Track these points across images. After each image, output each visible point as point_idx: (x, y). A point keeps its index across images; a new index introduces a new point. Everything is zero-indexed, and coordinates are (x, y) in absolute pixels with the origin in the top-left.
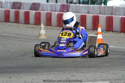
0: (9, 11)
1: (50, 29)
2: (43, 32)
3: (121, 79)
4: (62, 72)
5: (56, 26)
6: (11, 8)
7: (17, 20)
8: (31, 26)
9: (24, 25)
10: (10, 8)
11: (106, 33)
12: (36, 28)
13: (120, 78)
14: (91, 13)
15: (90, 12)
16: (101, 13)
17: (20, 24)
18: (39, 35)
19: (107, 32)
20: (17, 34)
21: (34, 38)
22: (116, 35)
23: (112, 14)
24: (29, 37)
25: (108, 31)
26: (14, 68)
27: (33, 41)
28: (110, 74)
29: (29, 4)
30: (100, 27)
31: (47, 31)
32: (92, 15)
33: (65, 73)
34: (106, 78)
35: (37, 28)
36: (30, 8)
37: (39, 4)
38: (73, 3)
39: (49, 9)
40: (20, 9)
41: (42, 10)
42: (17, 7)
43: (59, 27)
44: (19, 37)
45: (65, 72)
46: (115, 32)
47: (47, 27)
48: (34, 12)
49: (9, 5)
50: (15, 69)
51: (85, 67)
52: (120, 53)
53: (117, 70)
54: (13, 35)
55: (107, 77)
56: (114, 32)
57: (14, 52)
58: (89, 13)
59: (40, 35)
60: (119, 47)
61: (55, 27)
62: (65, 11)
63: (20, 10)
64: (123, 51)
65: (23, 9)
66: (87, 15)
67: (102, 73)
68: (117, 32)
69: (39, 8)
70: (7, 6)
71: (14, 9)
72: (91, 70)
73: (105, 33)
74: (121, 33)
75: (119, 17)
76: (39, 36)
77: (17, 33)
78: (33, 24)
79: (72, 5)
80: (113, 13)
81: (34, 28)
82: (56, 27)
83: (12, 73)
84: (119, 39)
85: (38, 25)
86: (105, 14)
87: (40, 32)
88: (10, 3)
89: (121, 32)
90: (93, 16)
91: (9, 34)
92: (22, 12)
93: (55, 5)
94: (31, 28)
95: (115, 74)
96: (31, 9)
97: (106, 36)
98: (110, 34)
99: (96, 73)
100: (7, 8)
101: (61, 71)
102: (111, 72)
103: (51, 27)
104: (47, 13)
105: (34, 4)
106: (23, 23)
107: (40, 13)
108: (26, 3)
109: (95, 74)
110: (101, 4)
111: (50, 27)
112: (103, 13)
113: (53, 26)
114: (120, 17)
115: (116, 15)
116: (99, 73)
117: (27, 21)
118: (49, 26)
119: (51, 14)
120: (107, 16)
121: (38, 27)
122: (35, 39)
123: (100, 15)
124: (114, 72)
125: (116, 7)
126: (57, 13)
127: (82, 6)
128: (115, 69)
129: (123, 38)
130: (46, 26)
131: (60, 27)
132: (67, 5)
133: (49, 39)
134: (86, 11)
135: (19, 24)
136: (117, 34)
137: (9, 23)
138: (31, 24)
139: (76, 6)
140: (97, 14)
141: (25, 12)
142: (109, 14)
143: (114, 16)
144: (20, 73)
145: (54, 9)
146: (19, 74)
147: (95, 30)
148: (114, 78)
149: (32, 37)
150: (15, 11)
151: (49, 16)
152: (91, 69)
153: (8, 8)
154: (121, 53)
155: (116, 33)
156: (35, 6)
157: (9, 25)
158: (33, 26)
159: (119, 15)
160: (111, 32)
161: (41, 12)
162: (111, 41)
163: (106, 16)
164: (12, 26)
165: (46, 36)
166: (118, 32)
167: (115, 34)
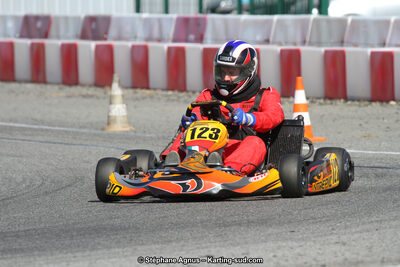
0: (11, 45)
1: (144, 98)
2: (118, 110)
3: (362, 262)
4: (174, 244)
5: (163, 90)
6: (18, 35)
7: (38, 74)
8: (84, 91)
9: (60, 89)
10: (15, 37)
11: (326, 104)
12: (98, 98)
13: (360, 258)
14: (274, 43)
15: (271, 39)
16: (308, 39)
17: (49, 87)
18: (106, 120)
19: (328, 102)
20: (36, 120)
21: (93, 131)
22: (356, 111)
23: (342, 43)
24: (74, 130)
25: (331, 98)
26: (17, 236)
27: (88, 143)
28: (329, 244)
29: (76, 19)
30: (303, 88)
31: (135, 107)
32: (279, 49)
33: (183, 246)
34: (315, 259)
35: (104, 98)
36: (79, 32)
37: (107, 20)
38: (219, 9)
39: (141, 33)
40: (46, 36)
41: (119, 38)
42: (39, 30)
43: (173, 89)
44: (42, 130)
45: (182, 243)
46: (353, 100)
47: (136, 93)
48: (93, 44)
49: (10, 24)
50: (19, 240)
51: (249, 223)
52: (365, 170)
53: (354, 230)
54: (23, 125)
55: (319, 258)
56: (349, 102)
57: (24, 180)
58: (267, 41)
59: (109, 121)
60: (365, 149)
61: (160, 92)
62: (192, 37)
63: (47, 42)
64: (376, 165)
65: (58, 37)
66: (262, 47)
67: (302, 243)
68: (359, 100)
69: (106, 33)
70: (5, 28)
71: (30, 36)
72: (269, 235)
73: (321, 104)
74: (374, 104)
75: (366, 53)
76: (109, 124)
77: (38, 116)
78: (90, 86)
79: (213, 20)
80: (346, 39)
81: (91, 96)
82: (164, 93)
83: (9, 256)
84: (366, 123)
85: (107, 88)
86: (319, 44)
87: (109, 111)
88: (15, 18)
89: (372, 100)
90: (282, 51)
91: (11, 121)
92: (53, 46)
93: (160, 20)
94: (84, 96)
95: (344, 244)
96: (84, 36)
97: (323, 116)
98: (339, 107)
99: (284, 244)
100: (5, 35)
101: (170, 241)
102: (334, 238)
103: (148, 92)
104: (133, 47)
105: (91, 19)
106: (58, 84)
107: (110, 48)
108: (66, 18)
109: (279, 248)
110: (308, 11)
111: (144, 91)
112: (314, 40)
113: (155, 89)
114: (369, 50)
115: (356, 45)
116: (295, 244)
117: (70, 75)
118: (142, 88)
119: (146, 49)
120: (326, 52)
121: (105, 93)
122: (95, 135)
123: (303, 49)
124: (344, 238)
125: (353, 21)
126: (165, 46)
127: (245, 21)
128: (346, 227)
129: (378, 118)
130: (131, 91)
131: (176, 92)
132: (197, 20)
133: (139, 134)
134: (259, 38)
135: (43, 86)
136: (360, 106)
137: (13, 86)
138: (83, 85)
139: (226, 21)
140: (295, 44)
141: (63, 45)
142: (332, 44)
143: (348, 49)
144: (36, 253)
145: (156, 34)
146: (32, 259)
147: (288, 97)
148: (340, 259)
149: (85, 127)
150: (32, 44)
151: (139, 58)
152: (270, 230)
153: (9, 36)
154: (370, 171)
155: (357, 103)
156: (95, 27)
157: (13, 92)
158: (92, 91)
159: (367, 45)
160: (340, 103)
161: (115, 44)
162: (339, 133)
163: (323, 50)
164: (23, 93)
165: (129, 123)
166: (364, 100)
167: (354, 108)
